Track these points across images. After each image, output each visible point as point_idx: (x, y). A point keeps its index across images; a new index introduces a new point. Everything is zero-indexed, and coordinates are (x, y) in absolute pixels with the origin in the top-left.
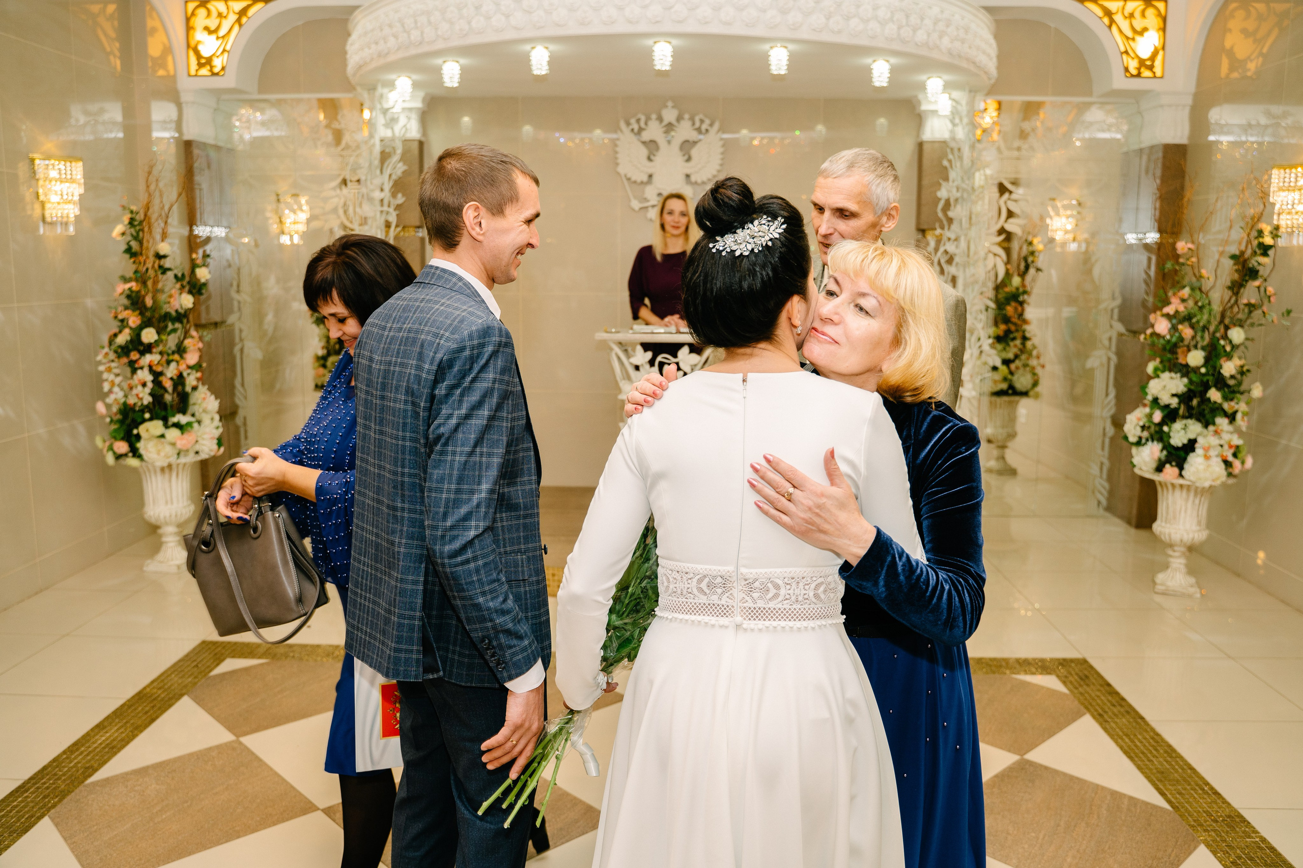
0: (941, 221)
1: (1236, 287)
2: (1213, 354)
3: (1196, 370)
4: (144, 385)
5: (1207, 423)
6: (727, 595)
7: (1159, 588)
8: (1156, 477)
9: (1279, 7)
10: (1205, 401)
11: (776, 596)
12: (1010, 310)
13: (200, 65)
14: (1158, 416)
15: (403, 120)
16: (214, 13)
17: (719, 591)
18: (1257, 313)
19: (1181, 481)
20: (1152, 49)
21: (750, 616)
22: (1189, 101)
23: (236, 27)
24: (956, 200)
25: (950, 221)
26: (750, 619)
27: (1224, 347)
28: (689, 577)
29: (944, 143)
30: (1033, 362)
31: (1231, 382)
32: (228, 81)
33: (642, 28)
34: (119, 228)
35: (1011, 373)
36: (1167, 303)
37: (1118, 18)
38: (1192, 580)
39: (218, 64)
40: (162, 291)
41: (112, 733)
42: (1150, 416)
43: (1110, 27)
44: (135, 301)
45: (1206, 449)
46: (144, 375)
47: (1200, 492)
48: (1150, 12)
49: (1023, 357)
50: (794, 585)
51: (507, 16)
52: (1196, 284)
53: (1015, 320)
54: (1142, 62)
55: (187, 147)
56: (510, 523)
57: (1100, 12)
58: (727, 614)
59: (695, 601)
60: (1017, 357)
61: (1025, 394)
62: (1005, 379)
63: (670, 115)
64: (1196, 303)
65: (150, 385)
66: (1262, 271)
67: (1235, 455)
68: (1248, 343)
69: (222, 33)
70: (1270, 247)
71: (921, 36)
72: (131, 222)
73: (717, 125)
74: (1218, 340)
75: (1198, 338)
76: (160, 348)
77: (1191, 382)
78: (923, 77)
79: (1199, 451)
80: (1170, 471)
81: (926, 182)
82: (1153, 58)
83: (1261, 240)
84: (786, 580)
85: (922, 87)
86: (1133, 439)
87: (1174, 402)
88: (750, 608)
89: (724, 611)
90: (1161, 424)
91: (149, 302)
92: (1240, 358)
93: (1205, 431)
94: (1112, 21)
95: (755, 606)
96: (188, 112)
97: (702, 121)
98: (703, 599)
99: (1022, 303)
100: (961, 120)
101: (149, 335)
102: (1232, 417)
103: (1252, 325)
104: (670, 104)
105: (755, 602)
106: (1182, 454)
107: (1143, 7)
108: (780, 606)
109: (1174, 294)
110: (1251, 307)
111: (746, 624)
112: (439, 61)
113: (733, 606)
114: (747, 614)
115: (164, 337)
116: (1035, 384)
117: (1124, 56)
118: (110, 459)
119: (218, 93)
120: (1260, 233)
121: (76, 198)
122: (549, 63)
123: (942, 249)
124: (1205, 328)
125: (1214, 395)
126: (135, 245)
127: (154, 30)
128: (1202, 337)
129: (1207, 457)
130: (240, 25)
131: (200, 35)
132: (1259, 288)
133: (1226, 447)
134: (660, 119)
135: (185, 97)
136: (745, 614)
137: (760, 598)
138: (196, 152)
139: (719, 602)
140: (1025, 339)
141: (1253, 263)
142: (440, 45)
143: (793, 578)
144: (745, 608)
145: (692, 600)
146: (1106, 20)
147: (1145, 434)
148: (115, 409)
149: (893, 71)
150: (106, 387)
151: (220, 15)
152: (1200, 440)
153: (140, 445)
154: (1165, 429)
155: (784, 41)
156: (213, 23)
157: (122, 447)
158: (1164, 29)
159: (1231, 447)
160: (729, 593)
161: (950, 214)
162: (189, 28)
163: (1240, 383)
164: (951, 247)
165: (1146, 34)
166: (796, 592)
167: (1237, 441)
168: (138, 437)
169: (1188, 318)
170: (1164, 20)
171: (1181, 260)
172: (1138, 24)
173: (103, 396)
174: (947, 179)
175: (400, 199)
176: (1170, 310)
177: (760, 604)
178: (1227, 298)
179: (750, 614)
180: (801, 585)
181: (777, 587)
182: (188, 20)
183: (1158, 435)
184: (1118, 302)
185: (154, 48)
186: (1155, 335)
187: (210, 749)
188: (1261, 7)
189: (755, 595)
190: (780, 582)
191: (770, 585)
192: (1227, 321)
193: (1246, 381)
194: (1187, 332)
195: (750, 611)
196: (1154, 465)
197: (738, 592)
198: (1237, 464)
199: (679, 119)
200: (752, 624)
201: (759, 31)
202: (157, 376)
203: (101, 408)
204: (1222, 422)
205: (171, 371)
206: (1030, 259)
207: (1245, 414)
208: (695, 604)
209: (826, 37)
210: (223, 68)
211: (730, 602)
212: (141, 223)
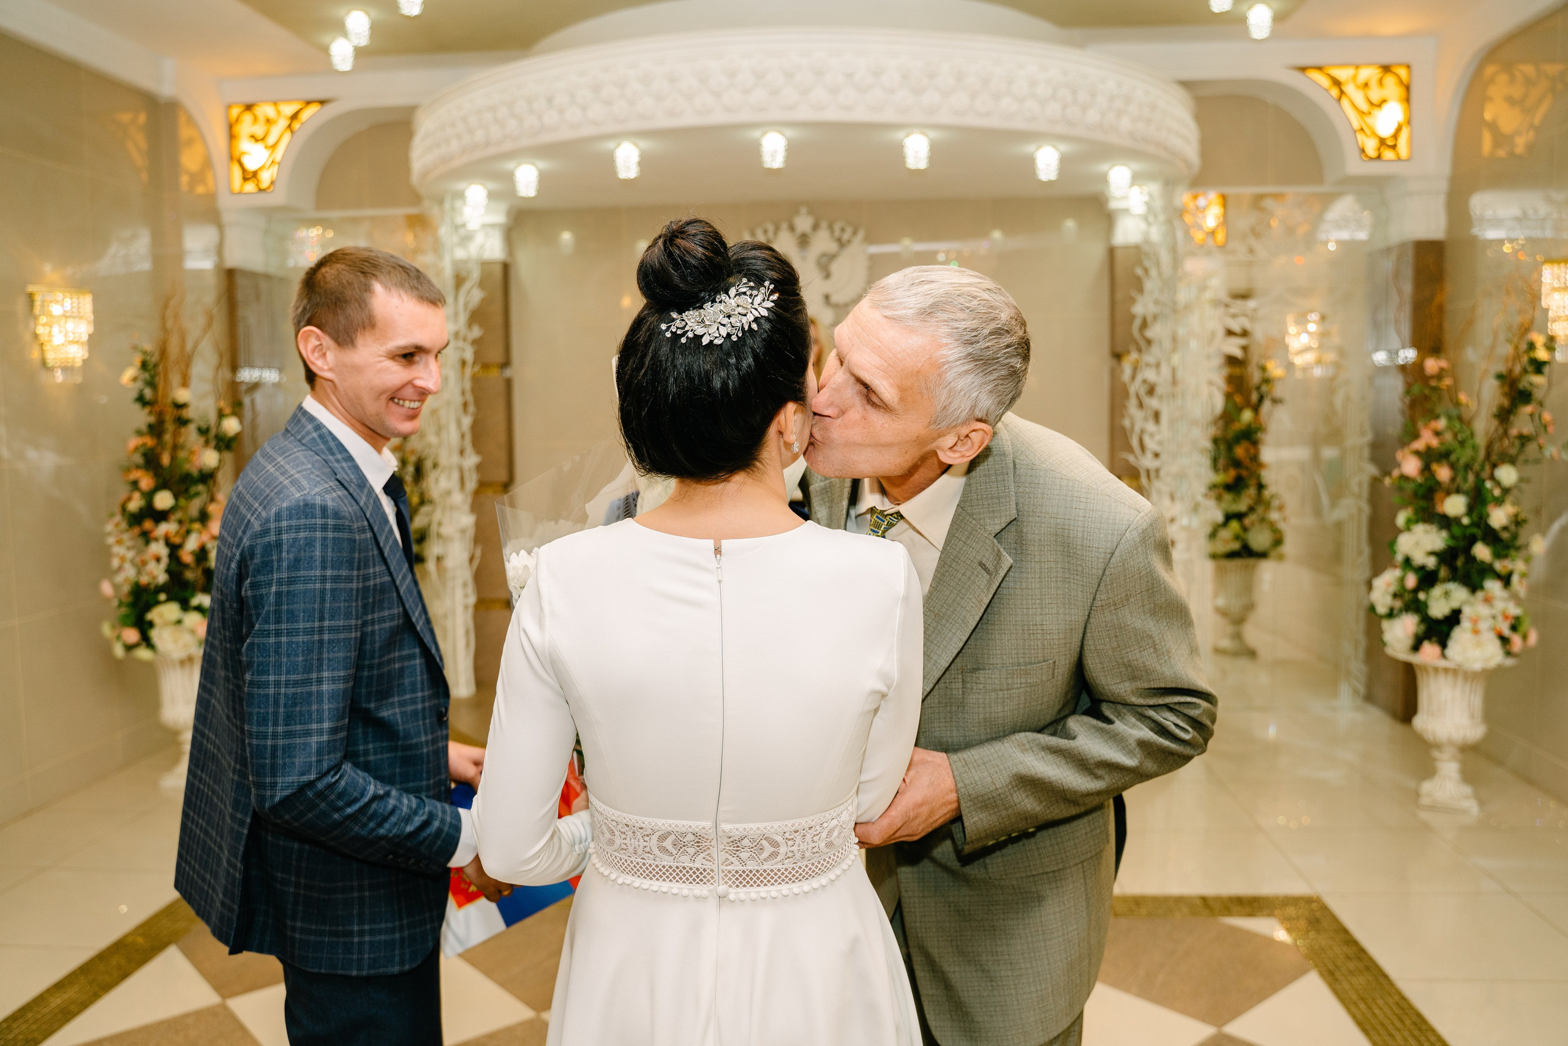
0: (1137, 344)
1: (1504, 415)
2: (1478, 500)
3: (1457, 520)
4: (158, 560)
5: (1474, 587)
6: (702, 855)
7: (1425, 801)
8: (1415, 659)
9: (1553, 69)
10: (1471, 559)
11: (774, 855)
12: (1240, 451)
13: (245, 179)
14: (1411, 581)
15: (479, 239)
16: (261, 118)
17: (691, 851)
18: (1531, 448)
19: (1443, 663)
20: (1395, 126)
21: (737, 882)
22: (1443, 186)
23: (287, 137)
24: (1155, 317)
25: (1149, 342)
26: (737, 886)
27: (1491, 491)
28: (646, 833)
29: (1137, 248)
30: (1274, 516)
31: (1505, 535)
32: (277, 198)
33: (745, 116)
34: (130, 373)
35: (1245, 529)
36: (1416, 436)
37: (1349, 89)
38: (1467, 790)
39: (266, 178)
40: (182, 447)
41: (71, 993)
42: (1402, 580)
43: (1339, 99)
44: (151, 461)
45: (1475, 621)
46: (159, 549)
47: (1470, 677)
48: (1390, 80)
49: (1260, 510)
50: (799, 839)
51: (584, 108)
52: (1454, 412)
53: (1247, 462)
54: (1382, 142)
55: (230, 276)
56: (379, 756)
57: (1325, 82)
58: (705, 880)
59: (656, 863)
60: (1251, 509)
61: (1263, 555)
62: (1237, 537)
63: (803, 223)
64: (1455, 435)
65: (165, 561)
66: (1538, 394)
67: (1514, 628)
68: (1523, 485)
69: (271, 140)
70: (1544, 363)
71: (1093, 116)
72: (144, 365)
73: (861, 234)
74: (1484, 481)
75: (1459, 480)
76: (179, 515)
77: (1453, 537)
78: (1104, 167)
79: (1465, 623)
80: (1430, 650)
81: (1119, 295)
82: (1395, 136)
83: (1532, 355)
84: (787, 835)
85: (1104, 179)
86: (1382, 609)
87: (1431, 562)
88: (737, 872)
89: (699, 876)
90: (1416, 591)
91: (166, 460)
92: (1514, 504)
93: (1472, 599)
94: (1342, 92)
95: (744, 868)
96: (233, 236)
97: (843, 230)
98: (667, 861)
99: (1255, 443)
100: (1156, 216)
101: (164, 500)
102: (1506, 580)
103: (1526, 462)
104: (803, 210)
105: (743, 863)
106: (1445, 628)
107: (1380, 75)
108: (779, 866)
109: (1426, 426)
110: (1524, 439)
111: (733, 893)
112: (510, 165)
113: (712, 870)
114: (734, 879)
115: (182, 502)
116: (1278, 542)
117: (1360, 136)
118: (119, 651)
119: (269, 213)
120: (1531, 346)
121: (85, 338)
122: (640, 164)
123: (1139, 378)
124: (1468, 467)
125: (1482, 552)
126: (148, 393)
127: (190, 142)
128: (1465, 480)
129: (1476, 632)
130: (292, 132)
131: (245, 145)
132: (1532, 415)
133: (1500, 618)
134: (792, 228)
135: (227, 218)
136: (730, 879)
137: (751, 858)
138: (240, 281)
139: (691, 865)
140: (1261, 487)
141: (1523, 385)
142: (507, 146)
143: (796, 832)
144: (730, 872)
145: (652, 862)
146: (1335, 92)
147: (1398, 604)
148: (126, 589)
149: (1064, 161)
150: (115, 563)
151: (268, 121)
152: (1467, 611)
153: (154, 634)
154: (1422, 596)
155: (923, 127)
156: (259, 131)
157: (132, 635)
158: (1407, 100)
159: (1506, 617)
160: (706, 853)
161: (1149, 333)
162: (232, 137)
163: (1515, 537)
164: (1150, 375)
165: (1385, 107)
166: (801, 848)
167: (1514, 610)
168: (151, 624)
169: (1443, 456)
170: (1408, 88)
171: (1433, 383)
172: (1375, 95)
173: (112, 573)
174: (1141, 290)
175: (476, 332)
176: (1419, 445)
177: (751, 866)
178: (1492, 429)
179: (737, 879)
180: (808, 837)
181: (775, 844)
182: (231, 127)
183: (1413, 604)
184: (1369, 437)
185: (190, 160)
186: (1404, 478)
187: (186, 1016)
188: (1529, 69)
189: (744, 855)
190: (779, 839)
191: (764, 842)
192: (1494, 457)
193: (1523, 533)
194: (1443, 473)
195: (737, 876)
196: (1409, 642)
197: (719, 854)
198: (1517, 641)
199: (816, 227)
200: (742, 893)
201: (888, 116)
202: (174, 549)
203: (107, 588)
204: (1493, 586)
205: (192, 544)
206: (1264, 388)
207: (1523, 575)
208: (657, 866)
209: (971, 120)
210: (272, 183)
211: (708, 865)
212: (156, 366)
